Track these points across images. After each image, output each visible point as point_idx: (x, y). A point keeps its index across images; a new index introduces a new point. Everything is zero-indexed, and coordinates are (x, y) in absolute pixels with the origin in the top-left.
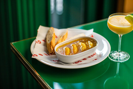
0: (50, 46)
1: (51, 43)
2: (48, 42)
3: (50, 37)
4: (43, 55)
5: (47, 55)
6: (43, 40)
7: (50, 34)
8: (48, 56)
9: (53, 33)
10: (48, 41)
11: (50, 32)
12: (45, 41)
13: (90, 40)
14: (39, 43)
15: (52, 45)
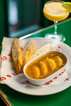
0: (18, 65)
1: (18, 61)
2: (15, 59)
3: (16, 52)
4: (11, 77)
5: (15, 75)
6: (9, 55)
7: (15, 48)
8: (17, 76)
9: (18, 47)
10: (15, 57)
11: (15, 45)
12: (11, 55)
13: (59, 55)
14: (5, 59)
15: (20, 63)
